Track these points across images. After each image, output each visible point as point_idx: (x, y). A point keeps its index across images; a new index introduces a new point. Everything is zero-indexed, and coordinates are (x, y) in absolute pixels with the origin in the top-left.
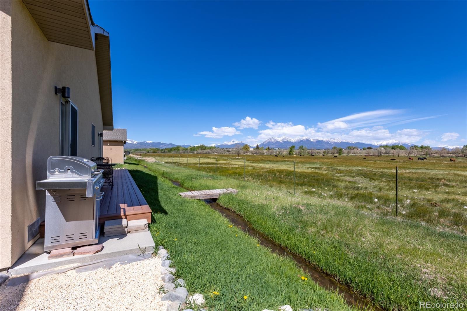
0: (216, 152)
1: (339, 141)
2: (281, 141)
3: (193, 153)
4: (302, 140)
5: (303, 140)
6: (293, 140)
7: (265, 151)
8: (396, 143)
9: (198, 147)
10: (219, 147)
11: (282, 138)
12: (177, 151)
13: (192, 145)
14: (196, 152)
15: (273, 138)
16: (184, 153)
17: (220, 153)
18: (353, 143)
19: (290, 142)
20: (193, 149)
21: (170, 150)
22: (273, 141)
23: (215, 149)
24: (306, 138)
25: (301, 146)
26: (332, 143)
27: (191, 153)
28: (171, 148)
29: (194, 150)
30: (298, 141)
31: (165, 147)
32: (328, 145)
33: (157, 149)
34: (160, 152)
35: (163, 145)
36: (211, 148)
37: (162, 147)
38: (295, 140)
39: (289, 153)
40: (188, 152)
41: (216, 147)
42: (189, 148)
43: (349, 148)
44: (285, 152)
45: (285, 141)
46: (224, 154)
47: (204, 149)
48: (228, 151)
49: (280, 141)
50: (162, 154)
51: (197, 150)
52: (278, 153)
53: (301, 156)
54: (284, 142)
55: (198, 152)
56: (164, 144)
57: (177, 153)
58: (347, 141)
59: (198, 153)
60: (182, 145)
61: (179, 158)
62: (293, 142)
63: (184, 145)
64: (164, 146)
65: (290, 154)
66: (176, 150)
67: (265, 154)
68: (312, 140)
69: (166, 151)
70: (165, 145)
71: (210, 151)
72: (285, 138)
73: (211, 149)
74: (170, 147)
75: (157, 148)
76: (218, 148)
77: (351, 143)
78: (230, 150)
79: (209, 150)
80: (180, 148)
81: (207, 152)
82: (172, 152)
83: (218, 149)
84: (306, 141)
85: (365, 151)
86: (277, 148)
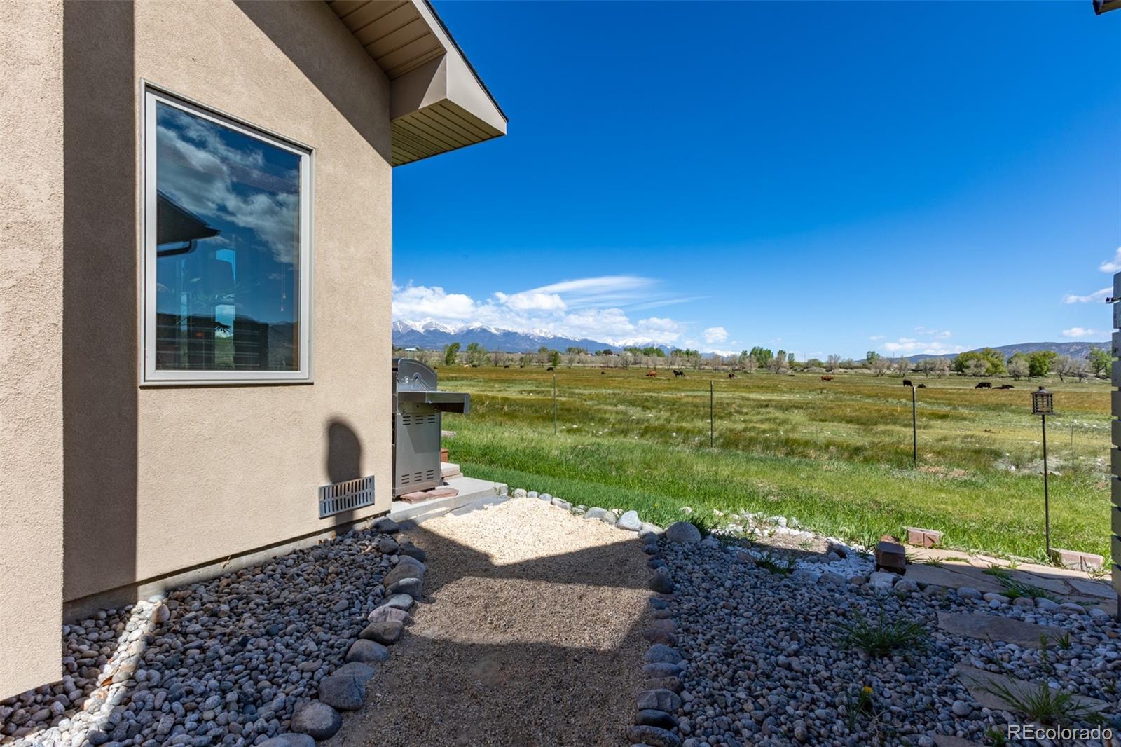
1: (549, 336)
2: (422, 331)
4: (470, 328)
5: (473, 329)
6: (451, 330)
11: (424, 323)
15: (401, 323)
19: (445, 332)
22: (400, 328)
24: (481, 325)
25: (471, 344)
30: (462, 332)
38: (454, 328)
39: (444, 359)
43: (572, 351)
44: (436, 358)
45: (431, 329)
49: (419, 330)
54: (428, 332)
62: (449, 334)
65: (448, 362)
68: (493, 331)
72: (430, 323)
84: (480, 332)
85: (599, 359)
86: (413, 347)
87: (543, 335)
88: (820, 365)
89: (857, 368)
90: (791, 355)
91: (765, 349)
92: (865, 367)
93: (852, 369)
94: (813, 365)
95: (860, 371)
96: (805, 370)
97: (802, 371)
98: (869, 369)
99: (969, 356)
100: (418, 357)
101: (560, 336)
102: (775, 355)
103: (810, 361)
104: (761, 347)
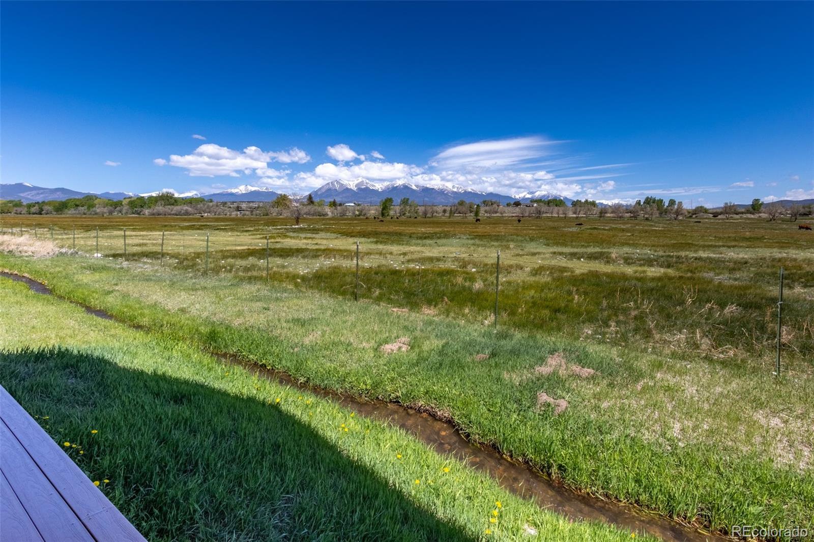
0: (208, 210)
1: (460, 190)
2: (355, 189)
3: (138, 214)
5: (397, 187)
6: (379, 187)
7: (328, 210)
9: (153, 201)
10: (213, 199)
11: (356, 182)
12: (86, 207)
13: (131, 194)
14: (147, 212)
15: (338, 182)
16: (111, 213)
17: (219, 214)
18: (484, 193)
19: (373, 189)
20: (138, 204)
21: (61, 207)
22: (337, 186)
23: (204, 205)
24: (403, 182)
26: (450, 194)
27: (133, 213)
28: (64, 200)
29: (142, 207)
30: (388, 189)
31: (40, 198)
33: (11, 202)
34: (24, 210)
35: (34, 192)
36: (190, 201)
37: (27, 198)
38: (382, 186)
39: (380, 212)
40: (124, 211)
41: (206, 199)
42: (125, 202)
43: (486, 203)
44: (373, 212)
45: (363, 187)
46: (230, 215)
47: (173, 205)
48: (238, 209)
49: (352, 188)
50: (31, 215)
51: (150, 207)
52: (357, 213)
53: (416, 219)
54: (360, 189)
55: (155, 211)
56: (35, 188)
57: (85, 214)
58: (473, 190)
59: (153, 214)
60: (99, 193)
61: (122, 233)
62: (377, 191)
63: (108, 193)
64: (38, 194)
65: (383, 215)
66: (82, 206)
67: (328, 215)
68: (414, 187)
69: (46, 208)
70: (42, 191)
71: (190, 209)
72: (363, 181)
73: (191, 203)
74: (63, 198)
75: (12, 199)
76: (211, 201)
77: (480, 193)
78: (244, 206)
79: (187, 206)
80: (96, 202)
81: (183, 212)
82: (70, 212)
83: (211, 204)
84: (403, 189)
85: (510, 209)
86: (352, 203)
87: (455, 190)
88: (706, 211)
89: (742, 213)
90: (680, 203)
91: (657, 198)
93: (737, 214)
94: (701, 211)
95: (744, 216)
96: (694, 216)
97: (691, 217)
98: (753, 214)
100: (358, 210)
101: (470, 190)
102: (667, 204)
103: (697, 208)
104: (654, 197)
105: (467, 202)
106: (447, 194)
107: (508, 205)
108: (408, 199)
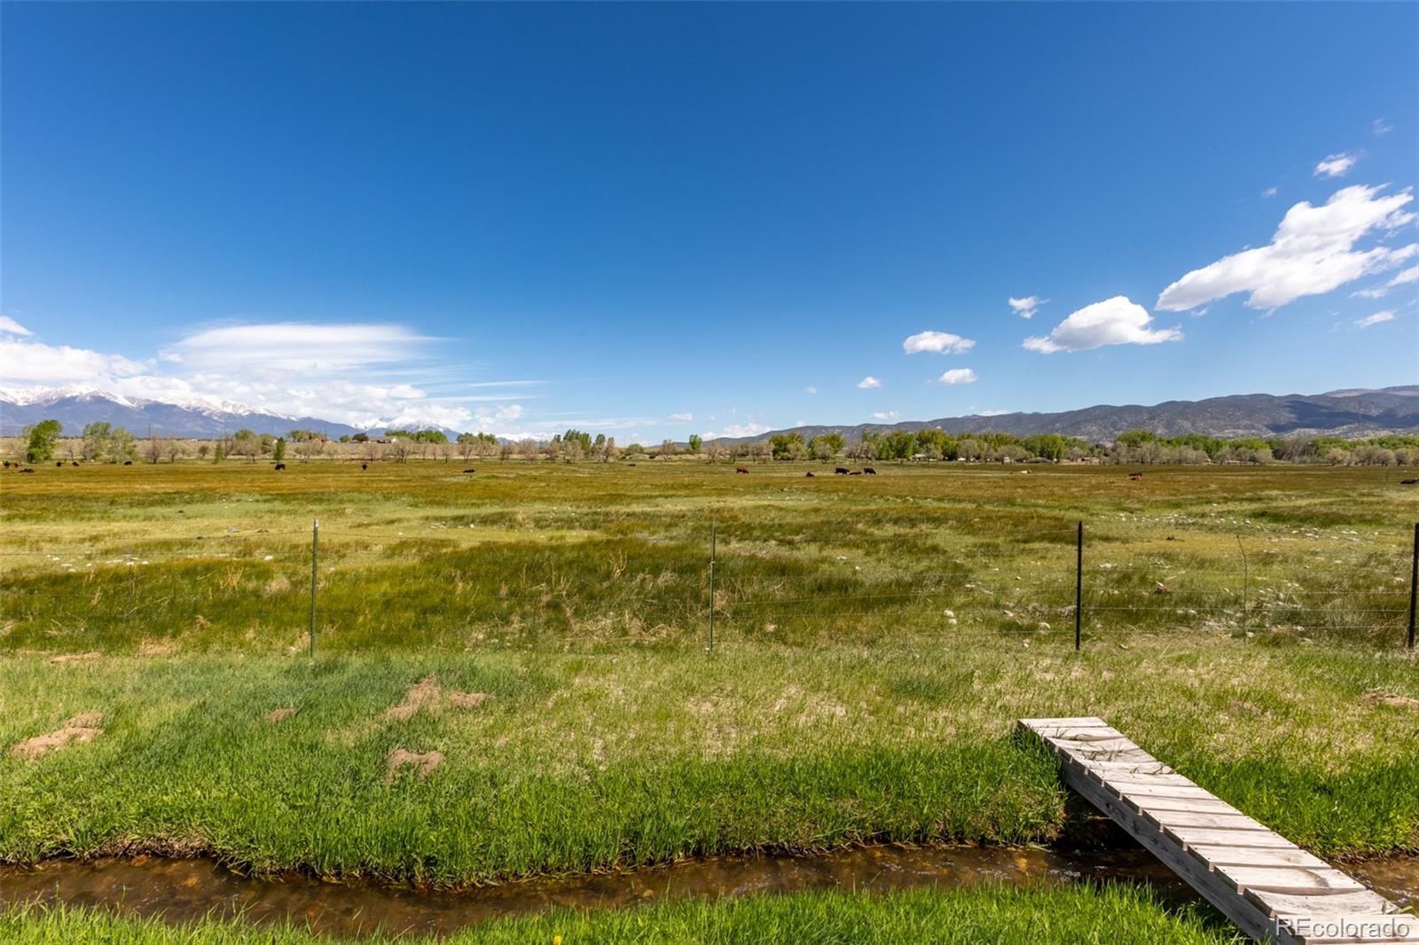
4: (68, 396)
5: (74, 398)
6: (18, 397)
8: (411, 425)
18: (293, 418)
25: (97, 425)
26: (216, 418)
30: (47, 401)
32: (201, 422)
38: (26, 395)
39: (23, 452)
43: (298, 436)
53: (129, 466)
58: (269, 411)
65: (31, 457)
68: (123, 402)
77: (285, 418)
84: (90, 403)
85: (347, 446)
88: (641, 451)
90: (611, 440)
91: (581, 433)
92: (688, 452)
93: (676, 454)
94: (635, 450)
96: (627, 457)
97: (623, 458)
98: (692, 454)
99: (794, 435)
101: (262, 412)
102: (594, 441)
103: (631, 447)
105: (258, 433)
106: (209, 418)
107: (343, 440)
108: (108, 426)
